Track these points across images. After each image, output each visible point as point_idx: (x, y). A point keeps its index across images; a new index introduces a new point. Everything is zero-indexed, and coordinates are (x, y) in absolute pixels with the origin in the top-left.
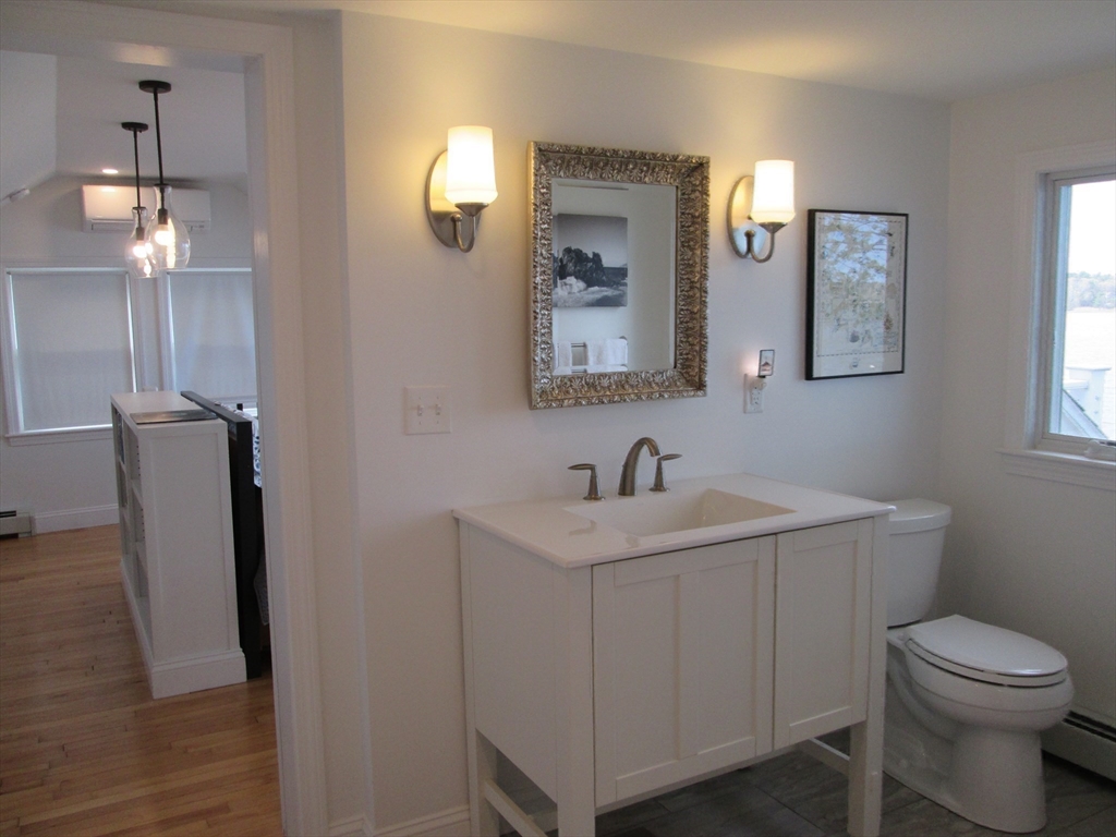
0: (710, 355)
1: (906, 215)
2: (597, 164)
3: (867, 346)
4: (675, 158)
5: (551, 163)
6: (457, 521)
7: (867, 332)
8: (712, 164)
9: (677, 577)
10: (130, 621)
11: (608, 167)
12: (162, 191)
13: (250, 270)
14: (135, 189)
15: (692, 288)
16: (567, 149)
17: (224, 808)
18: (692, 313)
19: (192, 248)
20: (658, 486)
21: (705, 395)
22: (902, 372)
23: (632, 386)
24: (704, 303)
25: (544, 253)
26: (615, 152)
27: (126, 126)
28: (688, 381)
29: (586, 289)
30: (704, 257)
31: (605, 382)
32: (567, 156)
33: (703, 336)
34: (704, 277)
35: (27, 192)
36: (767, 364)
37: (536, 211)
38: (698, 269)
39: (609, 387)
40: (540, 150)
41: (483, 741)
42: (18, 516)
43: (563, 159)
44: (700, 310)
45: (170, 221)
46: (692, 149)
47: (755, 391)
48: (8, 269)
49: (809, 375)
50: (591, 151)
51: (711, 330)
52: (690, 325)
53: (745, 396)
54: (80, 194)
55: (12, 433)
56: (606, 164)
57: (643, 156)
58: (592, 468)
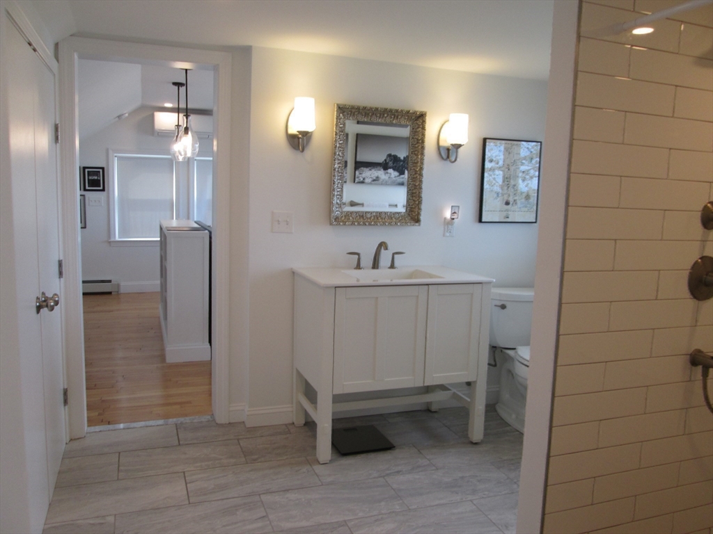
0: (423, 206)
1: (541, 142)
2: (368, 114)
3: (515, 207)
4: (408, 112)
5: (345, 113)
6: (294, 273)
7: (515, 200)
8: (428, 115)
9: (377, 298)
10: (161, 333)
11: (374, 116)
12: (187, 118)
13: (212, 159)
14: (177, 114)
15: (416, 174)
16: (353, 107)
17: (189, 402)
18: (415, 185)
19: (199, 147)
20: (392, 266)
21: (420, 225)
22: (535, 222)
23: (382, 218)
24: (421, 181)
25: (340, 154)
26: (377, 109)
27: (175, 84)
28: (412, 218)
29: (399, 176)
30: (422, 159)
31: (369, 216)
32: (353, 111)
33: (420, 197)
34: (421, 169)
35: (127, 115)
36: (455, 213)
37: (336, 135)
38: (419, 164)
39: (370, 218)
40: (339, 108)
41: (300, 375)
42: (112, 282)
43: (351, 112)
44: (419, 185)
45: (190, 133)
46: (419, 108)
47: (450, 226)
48: (115, 155)
49: (480, 221)
50: (365, 108)
51: (424, 195)
52: (414, 191)
53: (444, 229)
54: (153, 116)
55: (112, 240)
56: (373, 114)
57: (391, 111)
58: (358, 254)
